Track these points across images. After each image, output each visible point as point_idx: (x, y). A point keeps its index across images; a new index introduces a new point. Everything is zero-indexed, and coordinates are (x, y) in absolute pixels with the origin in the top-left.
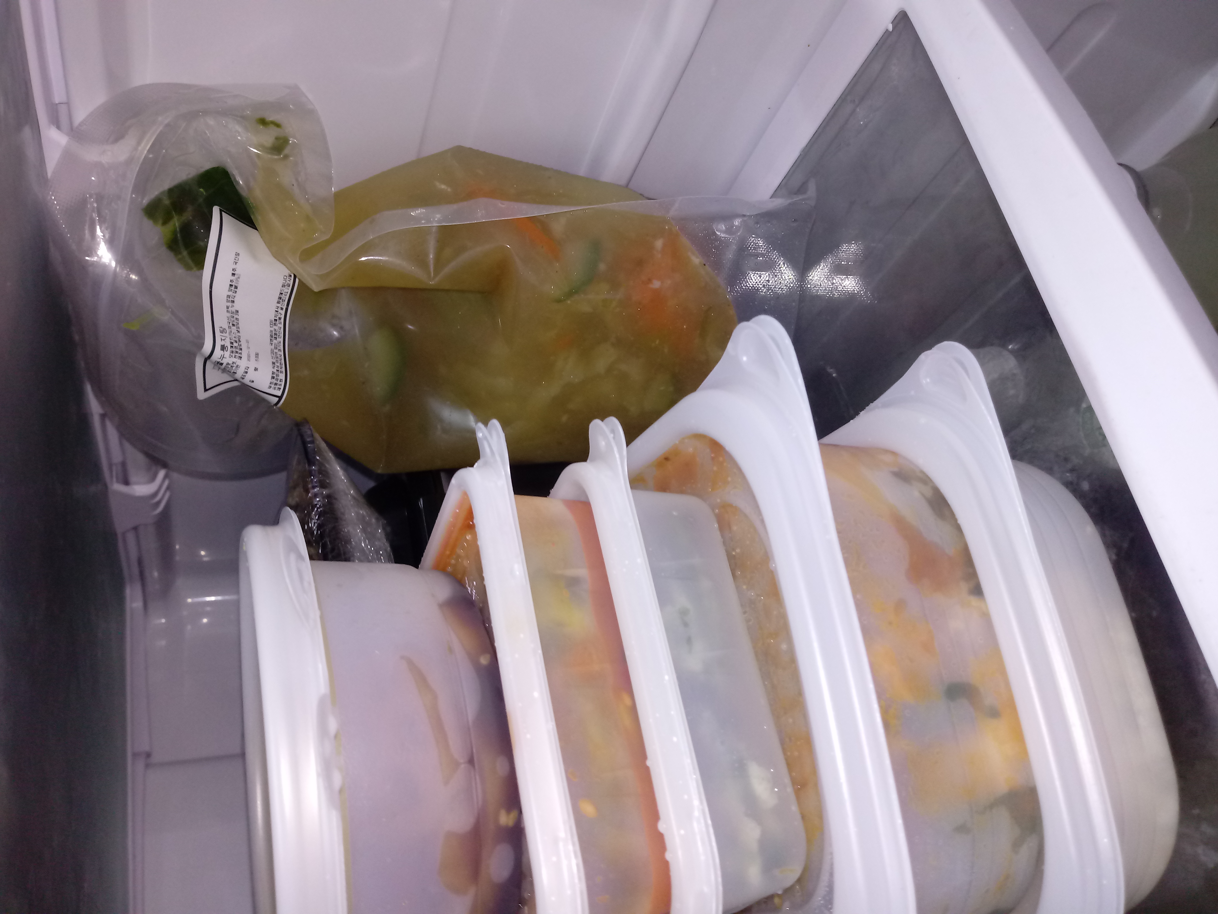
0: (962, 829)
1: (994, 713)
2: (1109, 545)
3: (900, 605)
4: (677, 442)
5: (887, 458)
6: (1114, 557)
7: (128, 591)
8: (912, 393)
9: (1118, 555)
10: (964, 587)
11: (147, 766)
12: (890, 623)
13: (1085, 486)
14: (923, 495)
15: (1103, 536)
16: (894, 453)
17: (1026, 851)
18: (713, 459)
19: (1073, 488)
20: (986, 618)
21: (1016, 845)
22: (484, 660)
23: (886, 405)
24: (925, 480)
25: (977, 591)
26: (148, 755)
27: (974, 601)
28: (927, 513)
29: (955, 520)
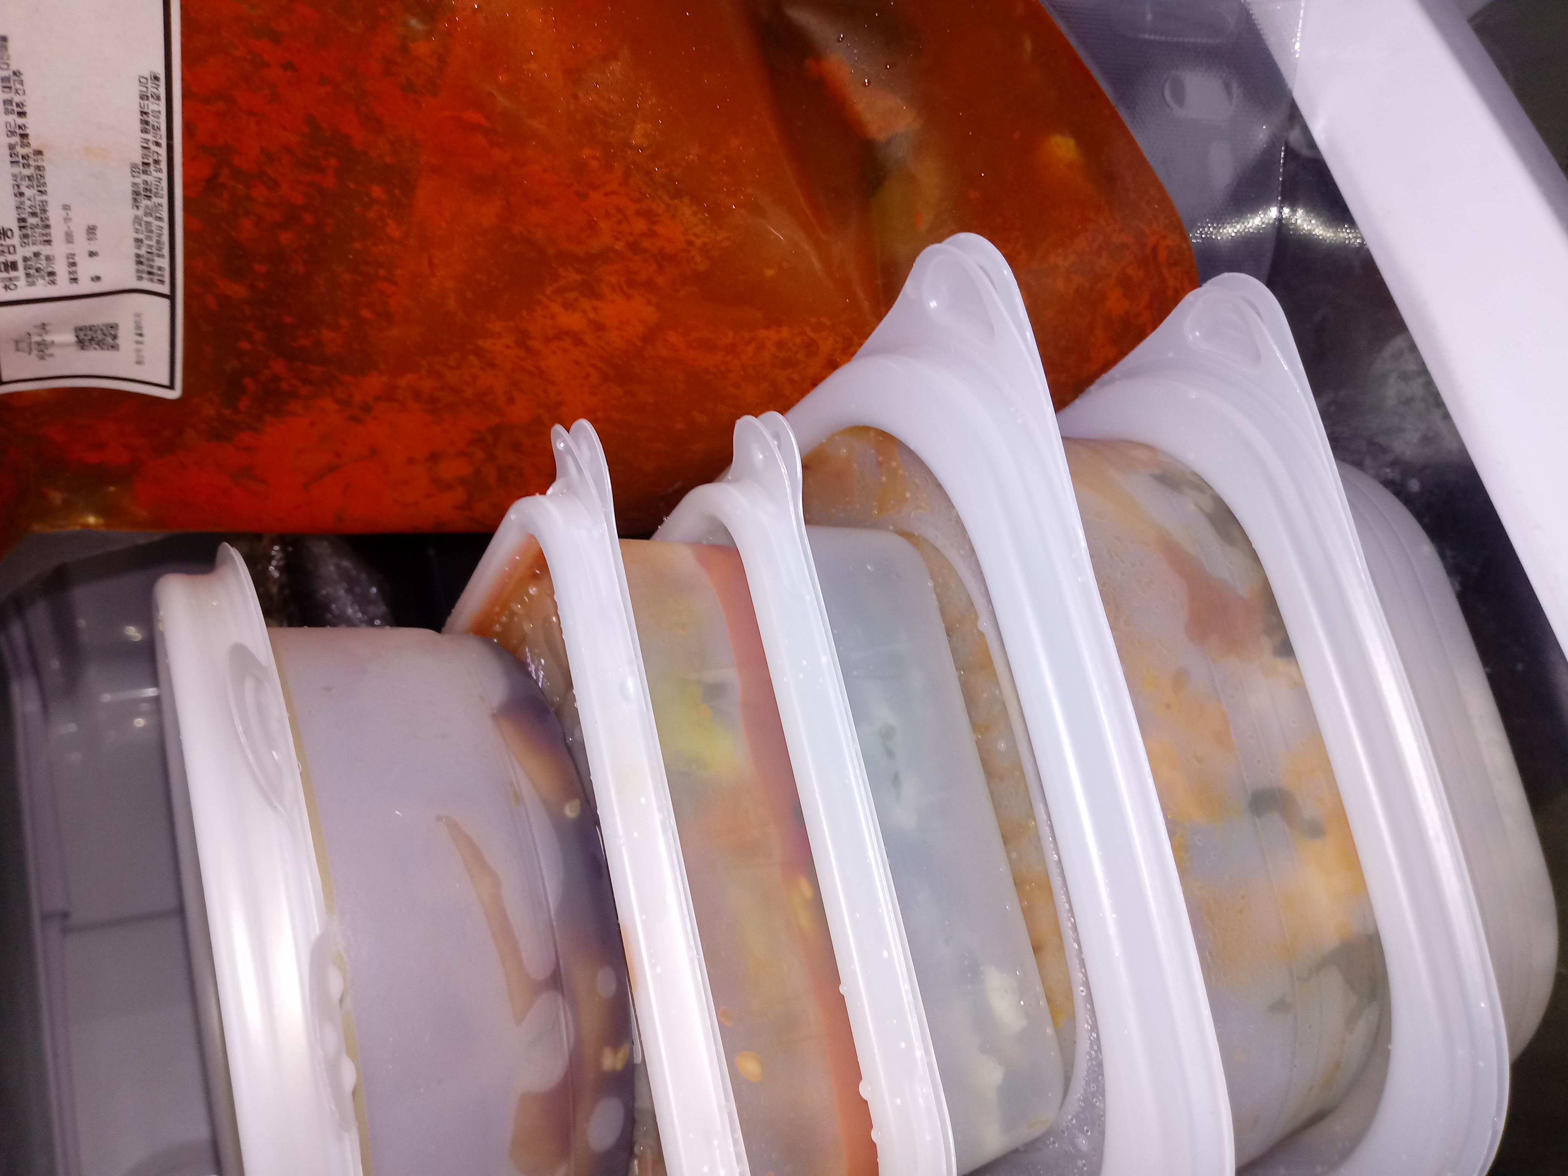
0: (1280, 1006)
1: (1316, 831)
2: (1453, 570)
3: (1180, 678)
4: (824, 441)
5: (1141, 454)
6: (1458, 587)
7: (16, 689)
8: (1171, 354)
9: (1462, 584)
10: (1267, 644)
11: (65, 930)
12: (1168, 706)
13: (1414, 485)
14: (1200, 508)
15: (1443, 556)
16: (1149, 448)
17: (1362, 1028)
18: (880, 464)
19: (1398, 489)
20: (1300, 689)
21: (1351, 1020)
22: (571, 811)
23: (1128, 375)
24: (1201, 485)
25: (1285, 649)
26: (65, 915)
27: (1281, 664)
28: (1209, 535)
29: (1248, 542)
